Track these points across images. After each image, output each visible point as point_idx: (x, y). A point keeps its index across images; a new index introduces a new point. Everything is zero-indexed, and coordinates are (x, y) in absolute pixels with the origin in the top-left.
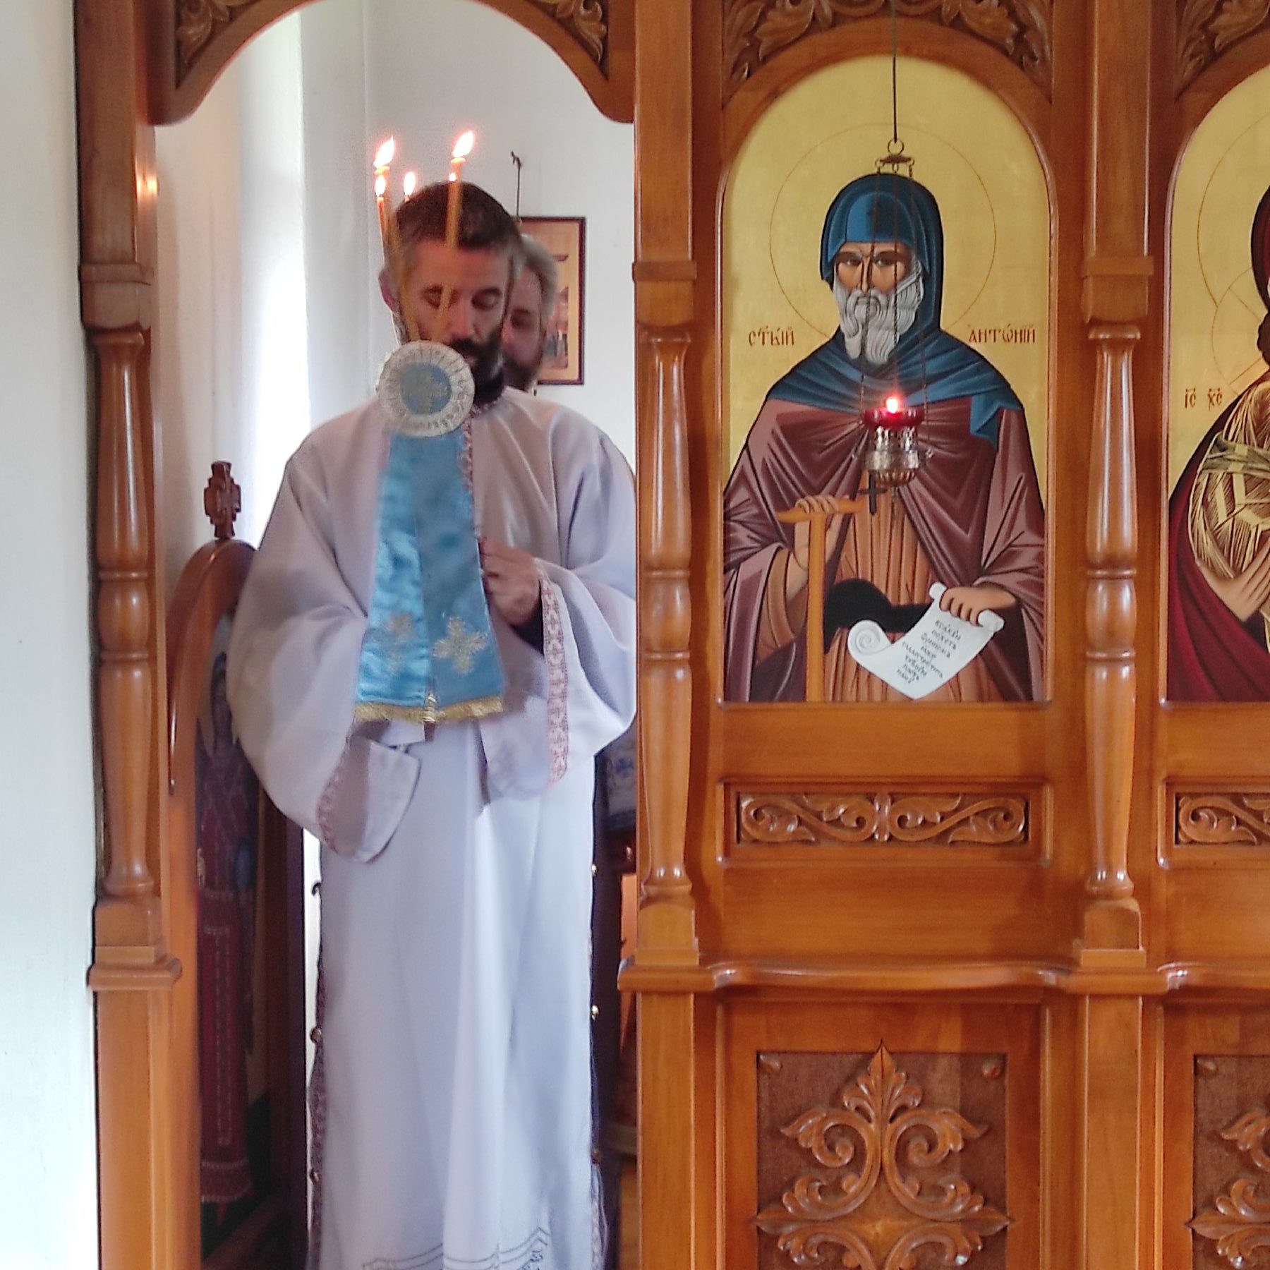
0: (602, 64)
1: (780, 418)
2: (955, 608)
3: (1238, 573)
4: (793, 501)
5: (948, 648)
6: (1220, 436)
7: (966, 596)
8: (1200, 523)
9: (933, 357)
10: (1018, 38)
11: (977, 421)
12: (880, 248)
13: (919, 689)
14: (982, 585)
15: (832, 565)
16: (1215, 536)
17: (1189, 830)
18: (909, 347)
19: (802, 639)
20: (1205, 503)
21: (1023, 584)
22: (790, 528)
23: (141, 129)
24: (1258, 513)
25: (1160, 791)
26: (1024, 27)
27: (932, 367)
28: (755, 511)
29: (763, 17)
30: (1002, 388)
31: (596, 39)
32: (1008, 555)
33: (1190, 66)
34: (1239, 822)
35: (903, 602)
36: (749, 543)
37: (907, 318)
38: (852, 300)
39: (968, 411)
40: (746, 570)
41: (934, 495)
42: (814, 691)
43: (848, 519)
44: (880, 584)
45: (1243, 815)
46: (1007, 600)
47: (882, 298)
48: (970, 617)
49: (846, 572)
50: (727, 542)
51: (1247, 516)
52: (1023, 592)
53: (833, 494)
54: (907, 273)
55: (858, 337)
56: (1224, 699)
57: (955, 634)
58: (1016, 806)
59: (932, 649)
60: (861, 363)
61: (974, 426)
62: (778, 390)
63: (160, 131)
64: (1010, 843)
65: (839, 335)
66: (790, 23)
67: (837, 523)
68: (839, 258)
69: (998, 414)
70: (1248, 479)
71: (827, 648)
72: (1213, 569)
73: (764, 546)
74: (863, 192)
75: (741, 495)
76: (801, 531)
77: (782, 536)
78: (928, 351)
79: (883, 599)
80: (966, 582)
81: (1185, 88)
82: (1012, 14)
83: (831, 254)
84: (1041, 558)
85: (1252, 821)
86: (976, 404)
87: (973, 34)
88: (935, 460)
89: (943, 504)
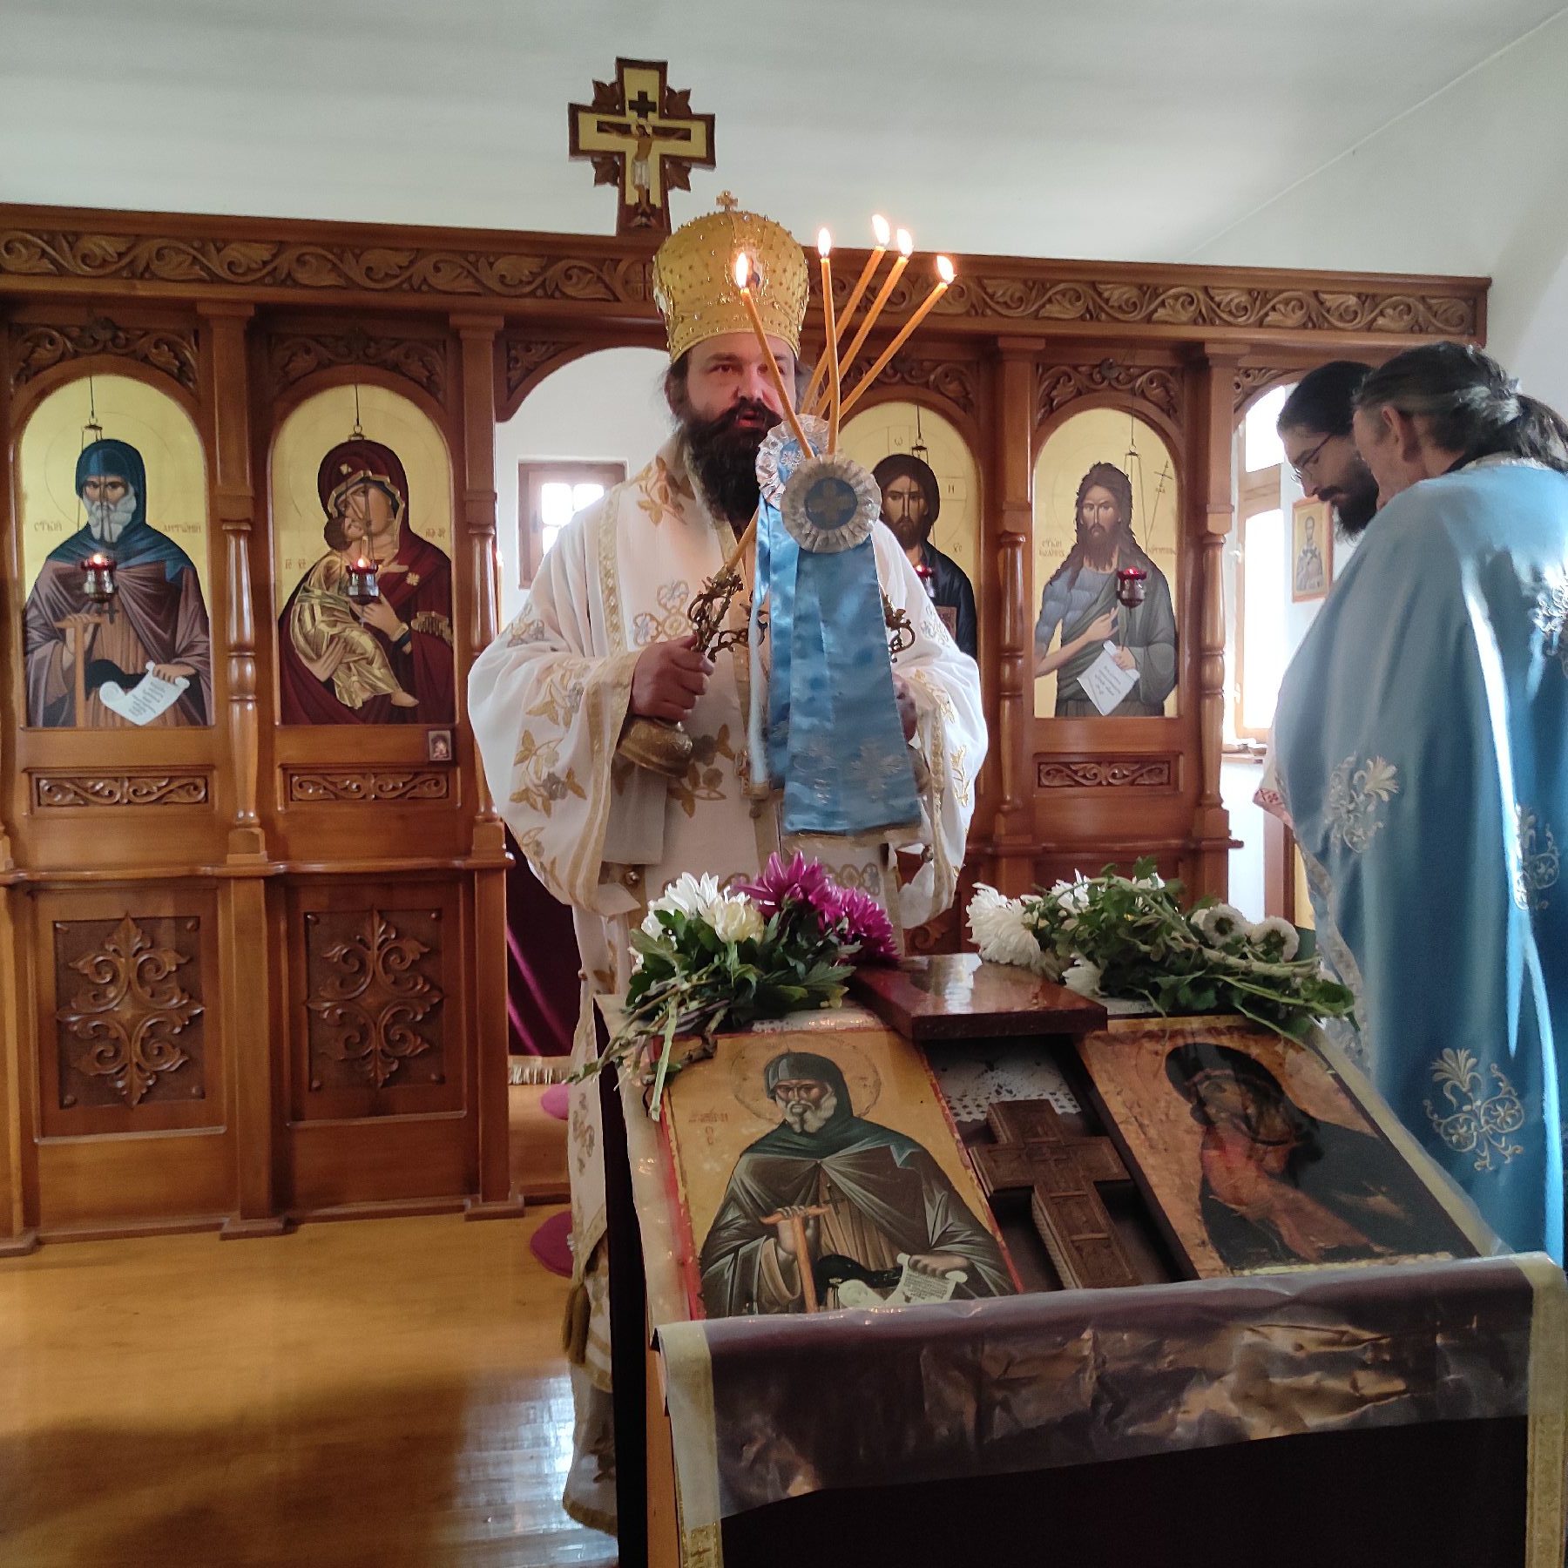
1: (55, 570)
2: (161, 675)
3: (319, 656)
4: (64, 616)
5: (158, 697)
6: (306, 584)
7: (166, 669)
8: (297, 630)
9: (142, 539)
10: (180, 368)
11: (170, 573)
12: (111, 479)
13: (142, 720)
14: (177, 663)
15: (89, 651)
16: (306, 637)
17: (297, 794)
18: (131, 531)
19: (72, 691)
20: (299, 620)
21: (198, 662)
22: (63, 631)
24: (328, 625)
25: (278, 772)
26: (184, 363)
27: (142, 545)
28: (42, 621)
29: (33, 352)
30: (182, 556)
32: (190, 647)
33: (275, 389)
34: (325, 788)
35: (131, 672)
36: (38, 639)
37: (127, 518)
38: (94, 508)
40: (38, 654)
41: (147, 614)
42: (81, 720)
43: (97, 626)
44: (117, 662)
45: (325, 784)
46: (192, 671)
47: (112, 507)
48: (170, 680)
49: (97, 656)
50: (25, 640)
51: (323, 627)
52: (200, 666)
53: (88, 612)
54: (126, 492)
55: (99, 528)
56: (314, 723)
57: (163, 690)
58: (200, 782)
59: (149, 698)
60: (99, 539)
64: (198, 802)
65: (88, 526)
66: (49, 355)
67: (91, 629)
68: (87, 483)
69: (181, 572)
70: (323, 608)
71: (87, 698)
72: (306, 656)
73: (49, 641)
74: (97, 450)
75: (32, 614)
76: (70, 633)
77: (60, 635)
78: (138, 537)
79: (120, 670)
80: (168, 661)
82: (176, 357)
83: (82, 481)
84: (208, 648)
85: (331, 788)
86: (169, 565)
87: (154, 365)
88: (147, 595)
89: (152, 619)
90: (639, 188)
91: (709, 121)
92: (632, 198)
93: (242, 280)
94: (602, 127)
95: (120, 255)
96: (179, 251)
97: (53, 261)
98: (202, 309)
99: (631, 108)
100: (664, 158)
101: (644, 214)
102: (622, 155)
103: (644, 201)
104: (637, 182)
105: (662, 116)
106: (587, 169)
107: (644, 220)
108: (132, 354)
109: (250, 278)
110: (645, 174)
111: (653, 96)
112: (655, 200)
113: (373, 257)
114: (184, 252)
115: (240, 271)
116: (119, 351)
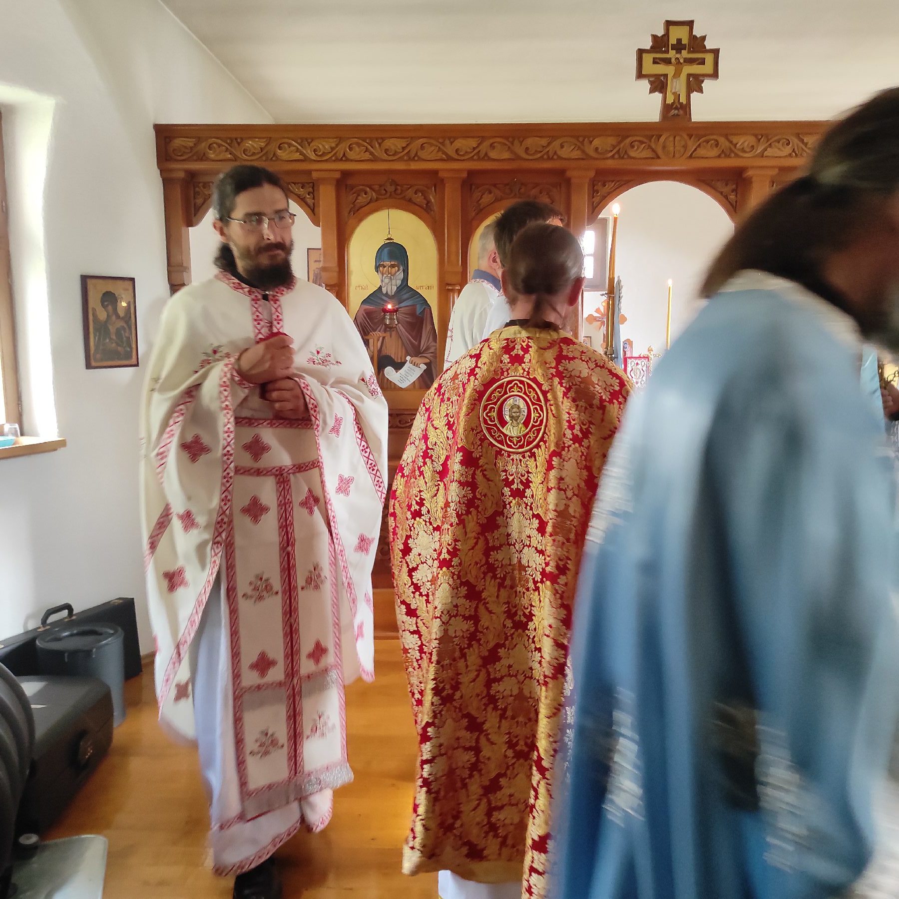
0: (313, 211)
1: (365, 310)
2: (413, 363)
4: (368, 333)
7: (417, 360)
9: (406, 293)
10: (427, 204)
11: (419, 311)
12: (391, 263)
13: (404, 385)
14: (421, 357)
15: (380, 351)
18: (399, 291)
21: (431, 356)
22: (368, 341)
23: (184, 229)
26: (428, 202)
27: (405, 296)
29: (357, 199)
30: (425, 302)
31: (311, 205)
32: (428, 348)
33: (474, 213)
35: (399, 361)
37: (399, 283)
38: (383, 278)
39: (416, 308)
43: (384, 338)
44: (393, 356)
46: (428, 361)
47: (392, 277)
48: (417, 365)
49: (383, 353)
52: (432, 359)
53: (380, 331)
54: (399, 270)
55: (385, 288)
59: (407, 375)
60: (387, 294)
61: (418, 313)
62: (364, 302)
63: (190, 228)
65: (380, 288)
66: (364, 200)
67: (381, 339)
68: (380, 265)
69: (424, 310)
71: (378, 374)
74: (386, 247)
76: (371, 341)
77: (366, 343)
78: (404, 292)
79: (393, 360)
80: (416, 356)
81: (472, 219)
82: (425, 198)
83: (378, 264)
84: (436, 349)
86: (418, 307)
87: (415, 204)
88: (407, 322)
89: (409, 334)
90: (674, 93)
91: (716, 52)
92: (670, 100)
93: (462, 158)
94: (655, 61)
95: (404, 148)
96: (431, 145)
97: (371, 153)
98: (441, 174)
99: (672, 49)
100: (689, 75)
101: (676, 108)
102: (666, 76)
103: (677, 101)
104: (673, 91)
105: (689, 52)
106: (645, 84)
107: (676, 111)
108: (404, 198)
109: (466, 157)
110: (678, 86)
111: (685, 41)
112: (683, 100)
113: (529, 142)
114: (434, 145)
115: (461, 153)
116: (398, 197)
